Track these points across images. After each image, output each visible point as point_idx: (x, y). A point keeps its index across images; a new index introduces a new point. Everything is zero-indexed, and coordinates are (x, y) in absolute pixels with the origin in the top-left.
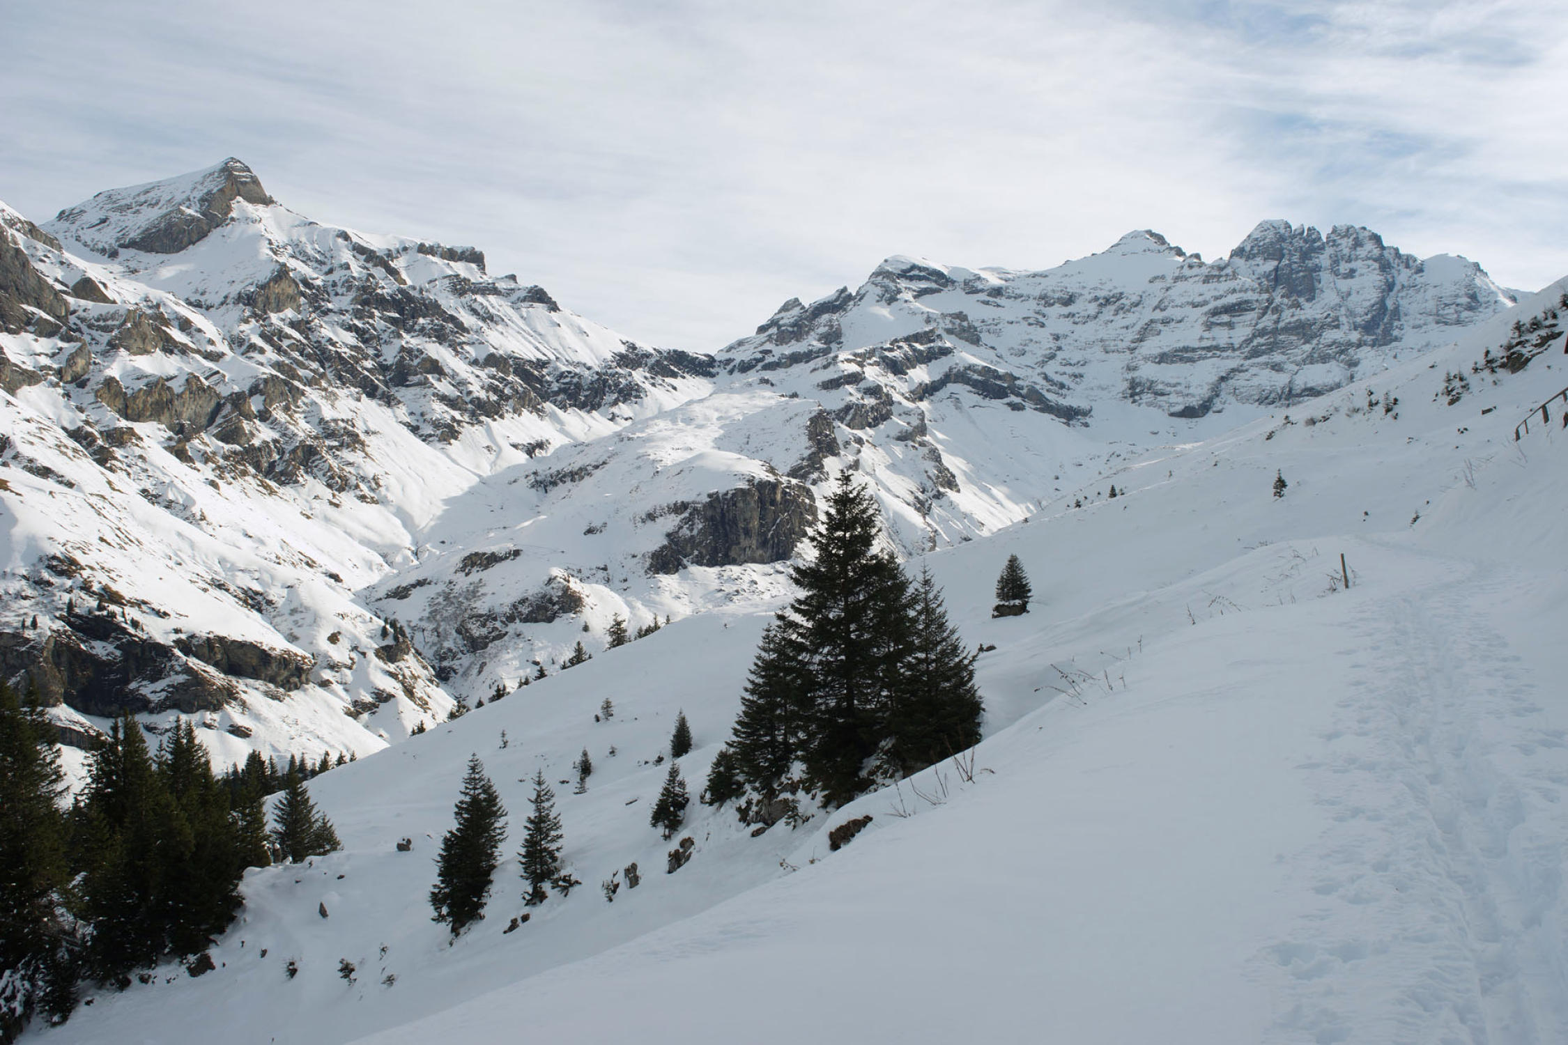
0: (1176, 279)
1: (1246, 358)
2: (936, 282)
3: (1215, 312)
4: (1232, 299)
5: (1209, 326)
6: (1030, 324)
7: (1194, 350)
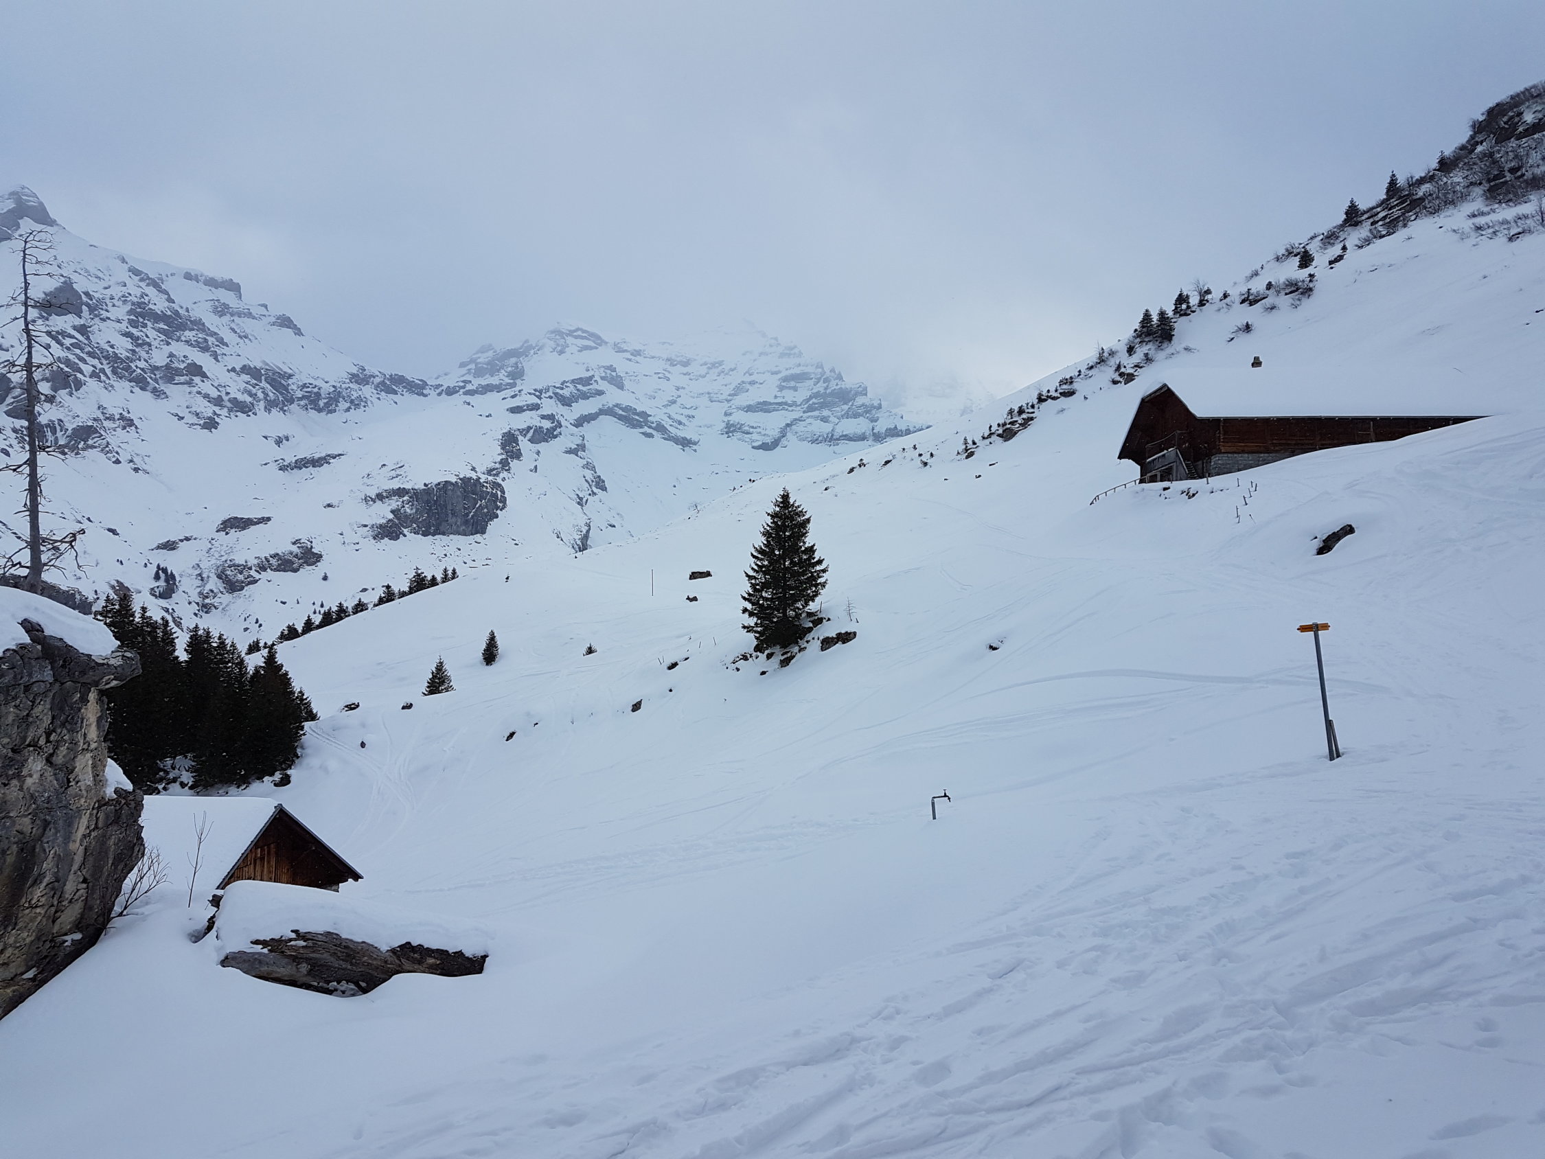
0: (761, 354)
1: (804, 412)
2: (594, 342)
3: (786, 379)
4: (797, 371)
5: (781, 388)
6: (659, 378)
7: (770, 404)
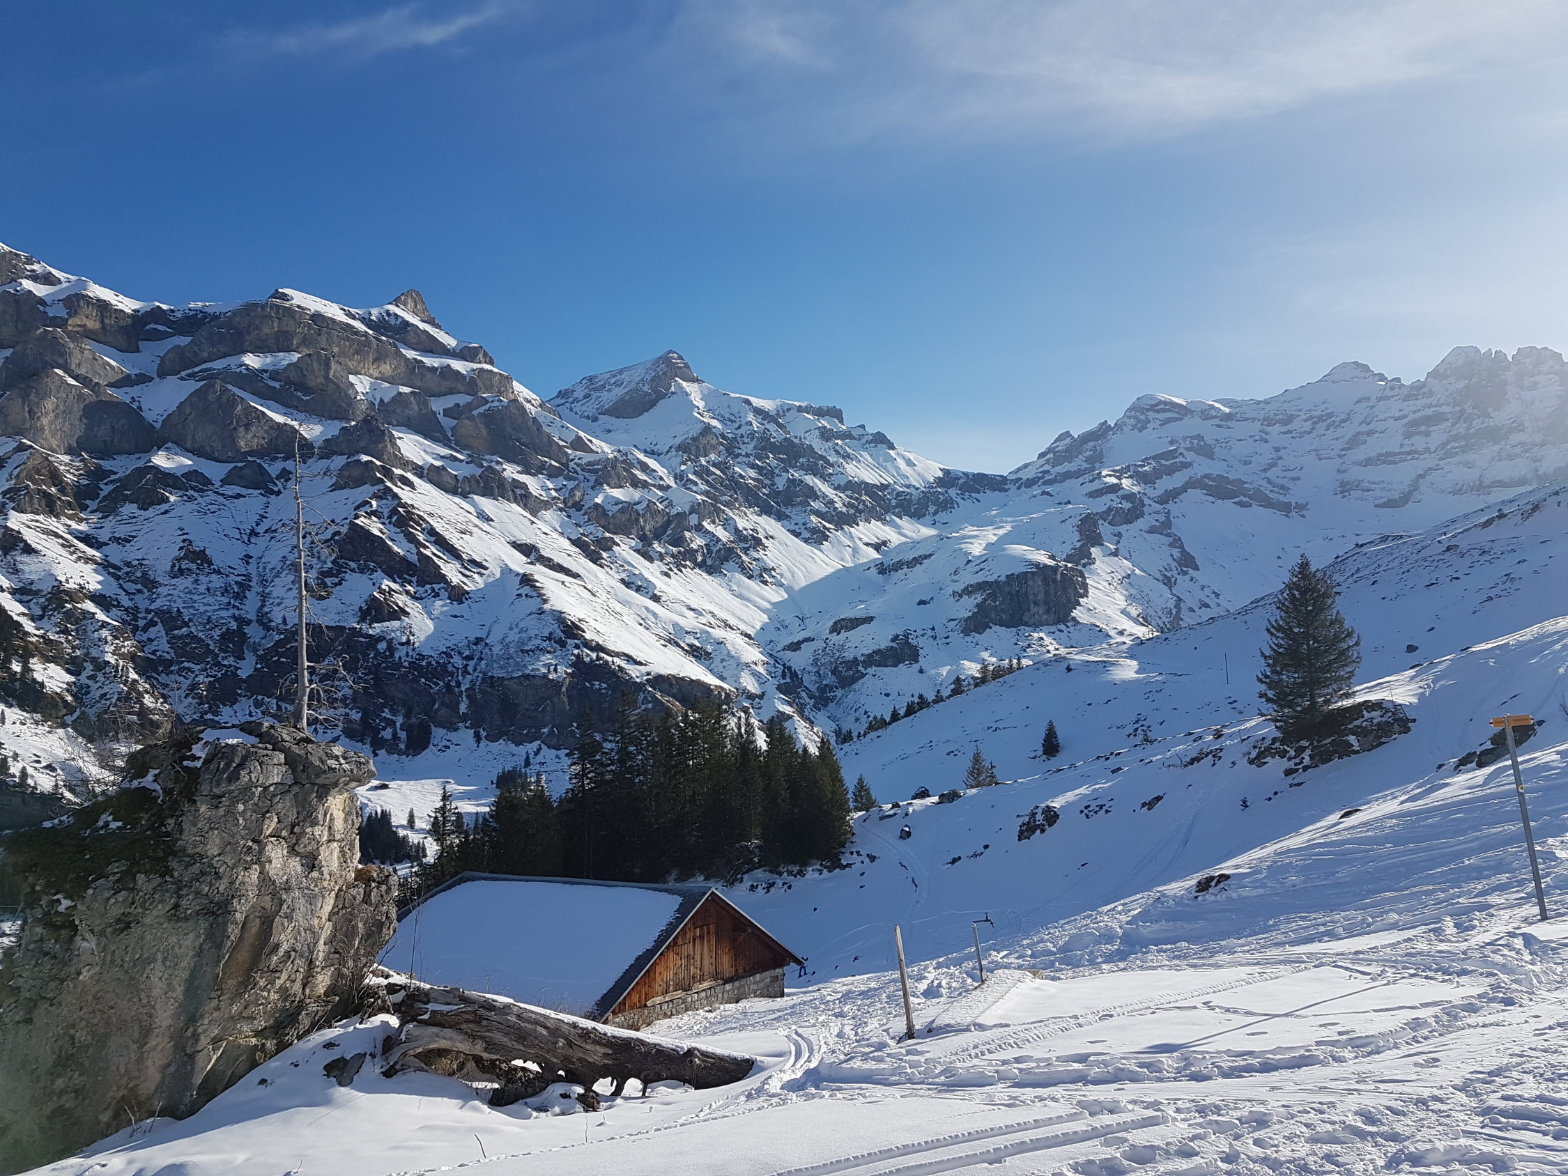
0: (1379, 399)
1: (1441, 459)
2: (1177, 413)
3: (1415, 423)
4: (1429, 412)
5: (1408, 435)
6: (1255, 441)
7: (1396, 454)
